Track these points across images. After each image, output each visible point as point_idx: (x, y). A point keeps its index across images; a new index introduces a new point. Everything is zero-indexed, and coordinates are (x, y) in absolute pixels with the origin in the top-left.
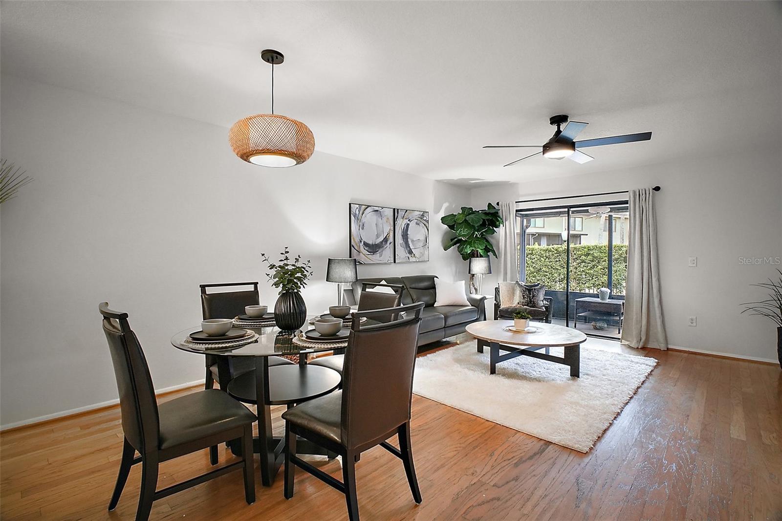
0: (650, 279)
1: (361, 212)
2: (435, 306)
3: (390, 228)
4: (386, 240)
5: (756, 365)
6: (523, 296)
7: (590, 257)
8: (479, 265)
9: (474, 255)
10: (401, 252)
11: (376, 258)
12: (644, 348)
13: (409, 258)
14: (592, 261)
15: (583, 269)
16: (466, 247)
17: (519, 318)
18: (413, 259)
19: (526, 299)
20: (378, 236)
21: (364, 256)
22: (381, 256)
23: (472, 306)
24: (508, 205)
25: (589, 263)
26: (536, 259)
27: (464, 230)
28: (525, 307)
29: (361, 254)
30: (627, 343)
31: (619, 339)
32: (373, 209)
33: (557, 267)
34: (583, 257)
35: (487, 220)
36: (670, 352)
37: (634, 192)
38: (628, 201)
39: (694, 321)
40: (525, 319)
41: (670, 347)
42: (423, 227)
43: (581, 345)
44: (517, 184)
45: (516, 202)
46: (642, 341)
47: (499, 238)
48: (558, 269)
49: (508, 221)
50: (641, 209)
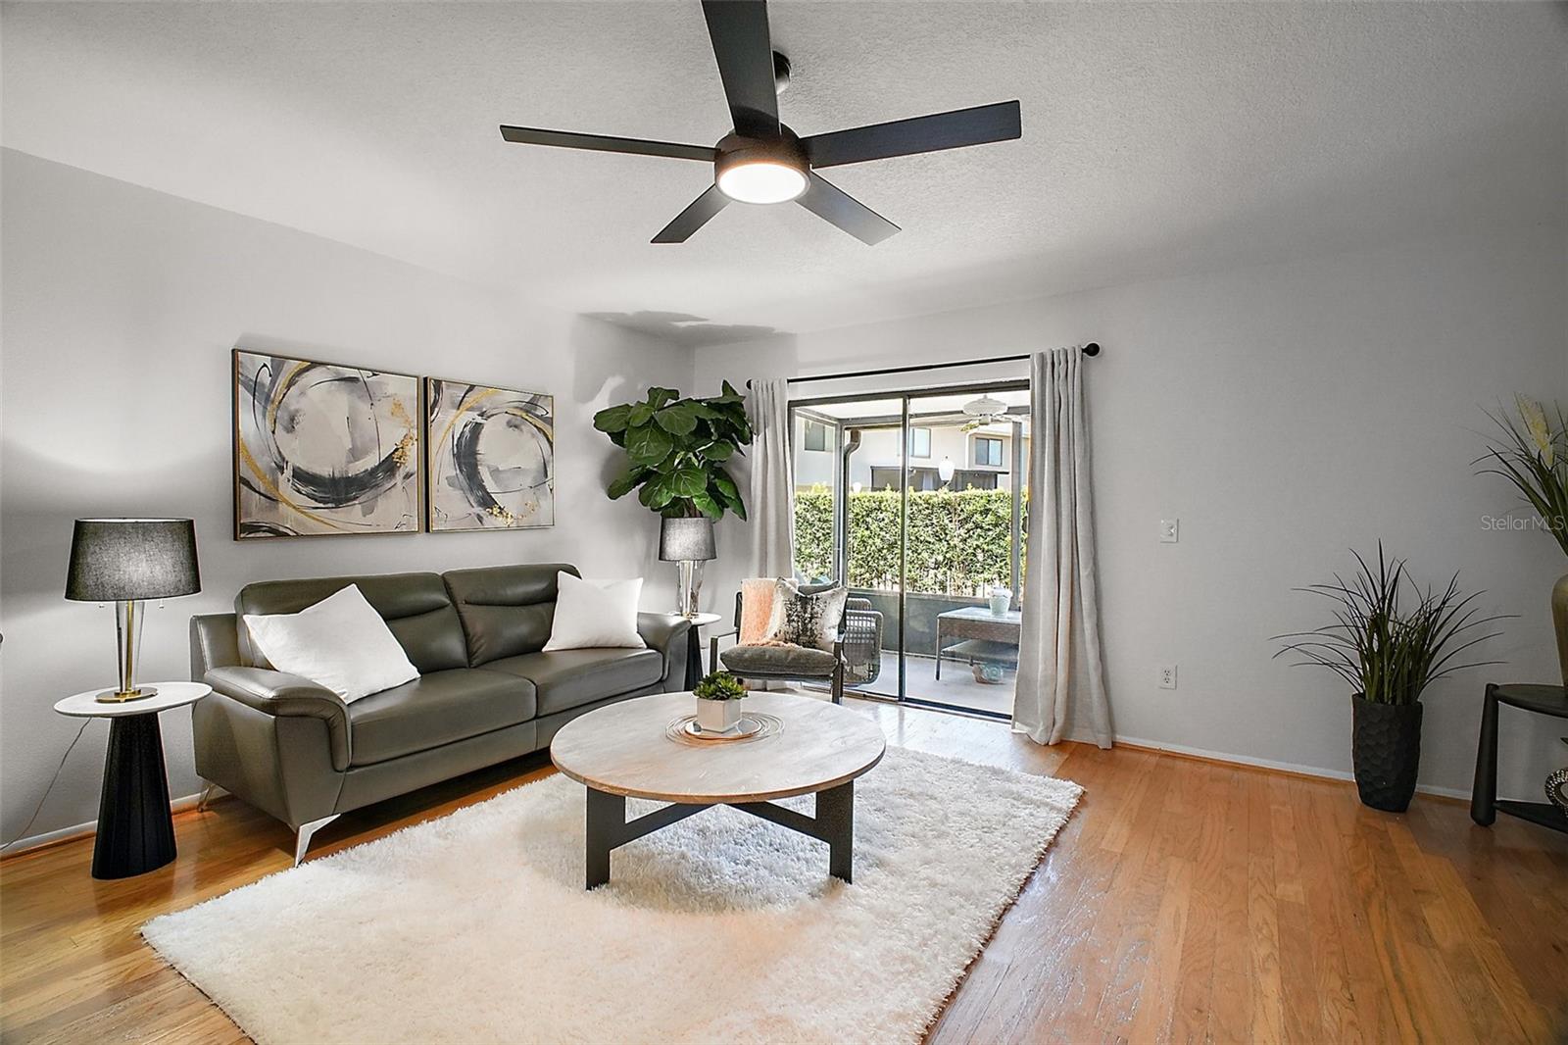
0: (1076, 573)
1: (282, 380)
2: (544, 650)
3: (405, 432)
4: (389, 466)
5: (1306, 786)
6: (789, 616)
7: (990, 518)
8: (684, 537)
9: (680, 509)
10: (449, 501)
11: (351, 516)
12: (1061, 745)
13: (480, 518)
14: (996, 525)
15: (978, 543)
16: (659, 490)
17: (707, 697)
18: (500, 522)
19: (795, 625)
20: (355, 454)
21: (296, 508)
22: (368, 510)
23: (649, 647)
24: (770, 387)
25: (989, 530)
26: (887, 521)
27: (648, 445)
28: (789, 644)
29: (282, 506)
30: (1025, 730)
31: (1010, 717)
32: (337, 373)
33: (928, 539)
34: (978, 517)
35: (716, 422)
36: (1118, 753)
37: (1042, 357)
38: (1028, 380)
39: (1172, 677)
40: (722, 699)
41: (1121, 738)
42: (533, 435)
43: (857, 784)
44: (791, 336)
45: (789, 381)
46: (1058, 725)
47: (751, 467)
48: (930, 543)
49: (770, 427)
50: (1057, 400)
